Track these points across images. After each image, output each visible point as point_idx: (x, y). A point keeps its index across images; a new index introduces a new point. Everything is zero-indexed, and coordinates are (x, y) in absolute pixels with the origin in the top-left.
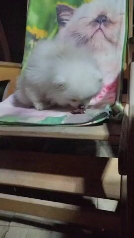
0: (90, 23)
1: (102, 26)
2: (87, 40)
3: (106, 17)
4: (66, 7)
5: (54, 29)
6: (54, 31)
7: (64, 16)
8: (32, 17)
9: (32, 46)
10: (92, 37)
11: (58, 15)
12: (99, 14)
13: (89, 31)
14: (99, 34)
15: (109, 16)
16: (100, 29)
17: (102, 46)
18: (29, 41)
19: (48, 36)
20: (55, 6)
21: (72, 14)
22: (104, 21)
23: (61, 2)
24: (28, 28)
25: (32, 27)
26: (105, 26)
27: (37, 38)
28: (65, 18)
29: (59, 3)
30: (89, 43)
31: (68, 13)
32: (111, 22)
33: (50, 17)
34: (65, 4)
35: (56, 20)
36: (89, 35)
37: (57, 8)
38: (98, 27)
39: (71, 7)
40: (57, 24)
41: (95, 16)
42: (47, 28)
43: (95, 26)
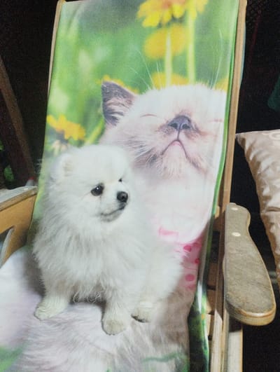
0: (161, 127)
1: (182, 136)
2: (155, 158)
3: (189, 121)
5: (97, 124)
6: (97, 130)
7: (116, 104)
8: (59, 100)
9: (56, 152)
10: (163, 153)
11: (105, 101)
13: (158, 142)
14: (176, 149)
15: (195, 119)
16: (178, 140)
17: (180, 171)
18: (52, 142)
19: (86, 136)
20: (100, 83)
21: (130, 103)
22: (186, 127)
23: (111, 77)
24: (51, 121)
25: (56, 118)
26: (188, 136)
27: (66, 137)
28: (117, 109)
29: (107, 79)
30: (158, 162)
31: (122, 100)
32: (197, 130)
33: (91, 102)
34: (118, 82)
35: (100, 110)
36: (159, 150)
37: (103, 89)
38: (175, 135)
39: (128, 89)
40: (103, 117)
42: (84, 121)
43: (169, 133)
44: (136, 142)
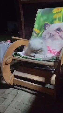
0: (55, 30)
1: (59, 32)
2: (53, 36)
3: (60, 29)
4: (48, 24)
5: (42, 30)
6: (42, 31)
7: (47, 26)
8: (36, 26)
9: (34, 35)
10: (55, 35)
11: (45, 26)
12: (58, 27)
14: (57, 34)
15: (62, 29)
16: (58, 32)
17: (58, 38)
18: (34, 33)
19: (40, 32)
20: (44, 23)
21: (49, 26)
22: (60, 30)
23: (46, 22)
24: (34, 29)
25: (35, 29)
26: (60, 32)
27: (37, 32)
28: (47, 27)
29: (45, 22)
30: (53, 37)
31: (48, 26)
32: (62, 31)
33: (42, 26)
34: (47, 23)
35: (44, 28)
36: (54, 34)
37: (45, 24)
38: (57, 32)
39: (49, 24)
40: (44, 29)
41: (57, 28)
42: (40, 30)
43: (56, 31)
44: (50, 33)
